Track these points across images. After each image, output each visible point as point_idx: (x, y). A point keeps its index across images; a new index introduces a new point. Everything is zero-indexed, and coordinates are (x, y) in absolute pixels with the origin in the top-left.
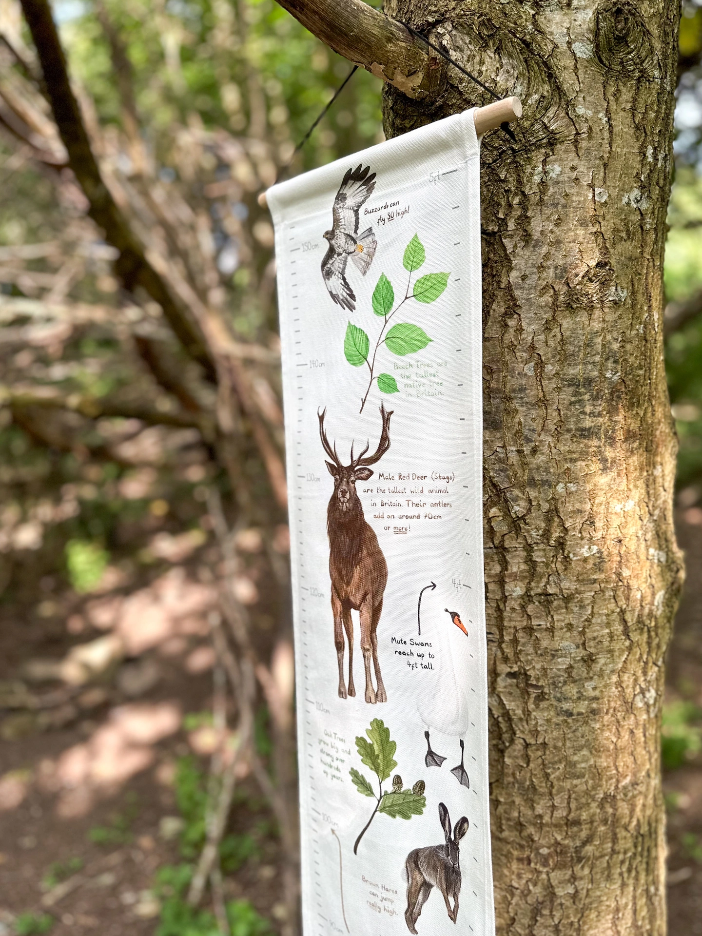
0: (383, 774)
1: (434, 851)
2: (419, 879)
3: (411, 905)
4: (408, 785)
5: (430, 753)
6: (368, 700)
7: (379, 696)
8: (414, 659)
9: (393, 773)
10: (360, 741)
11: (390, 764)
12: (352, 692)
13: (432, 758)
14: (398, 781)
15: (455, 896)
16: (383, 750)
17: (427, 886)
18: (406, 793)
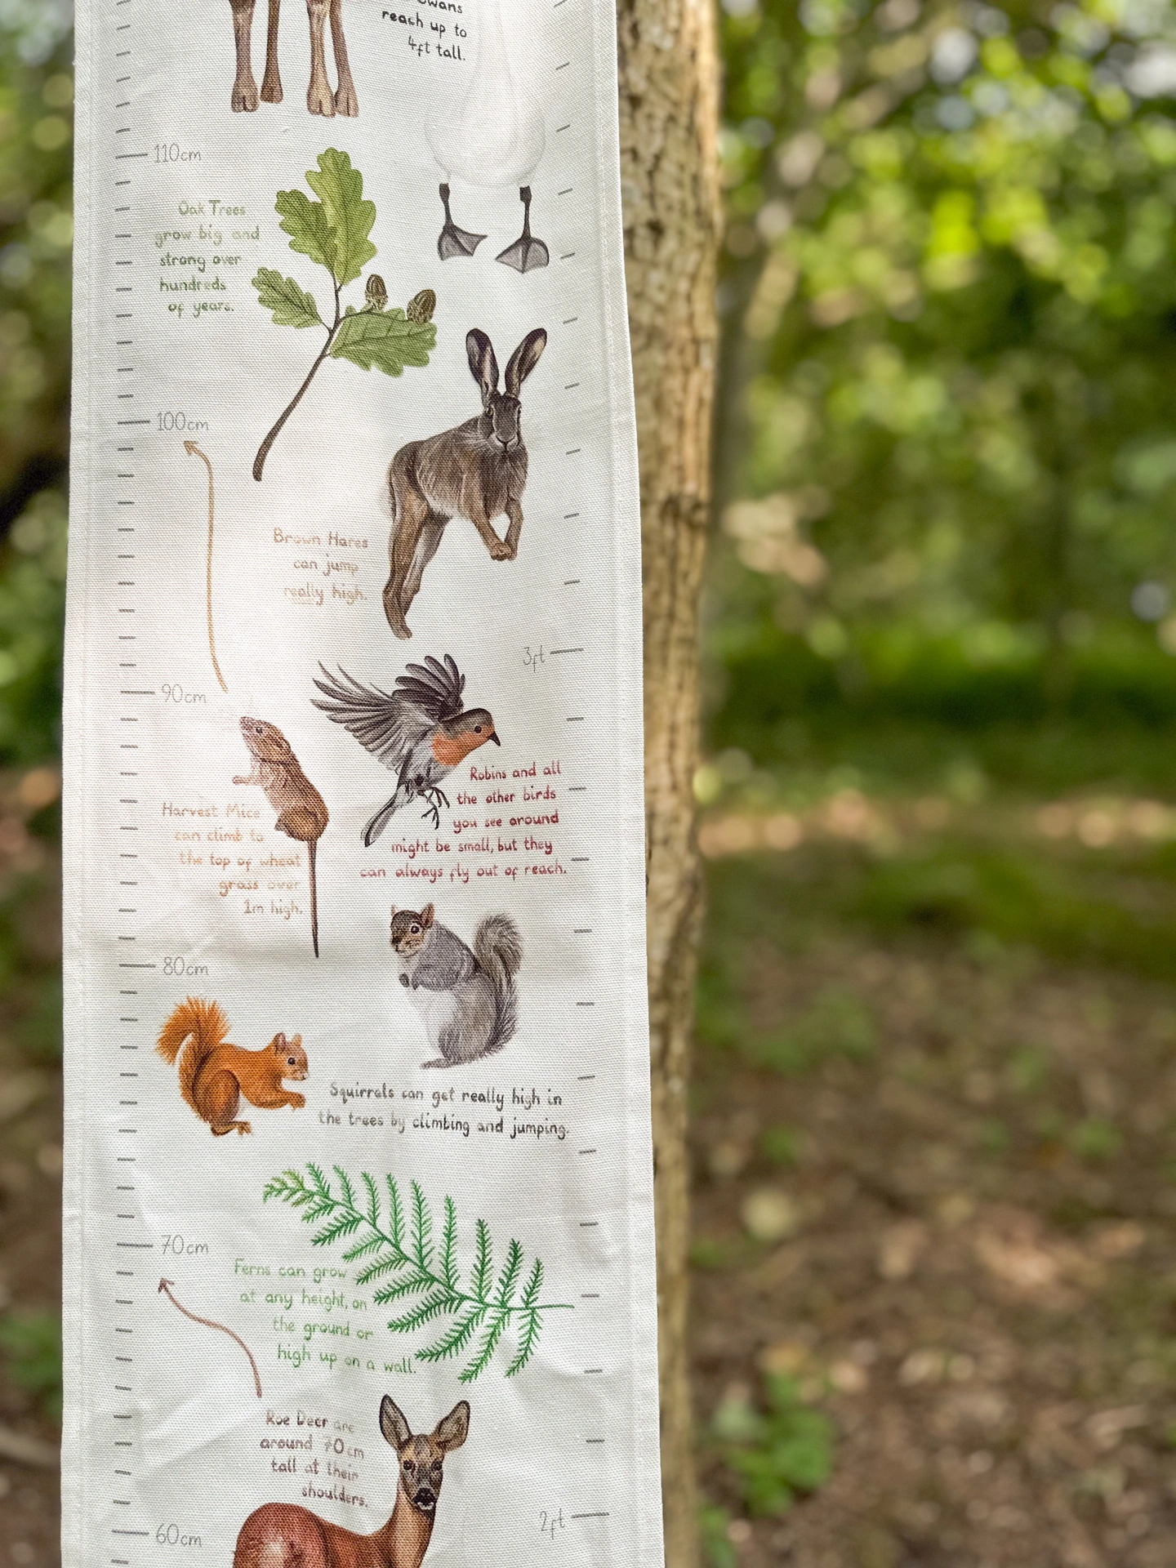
0: (341, 267)
1: (452, 441)
2: (418, 510)
3: (399, 569)
4: (398, 299)
5: (450, 230)
6: (315, 108)
7: (342, 102)
8: (423, 35)
9: (368, 269)
10: (290, 203)
11: (361, 249)
12: (272, 91)
13: (454, 240)
14: (377, 287)
15: (512, 506)
16: (347, 220)
17: (435, 522)
18: (393, 317)
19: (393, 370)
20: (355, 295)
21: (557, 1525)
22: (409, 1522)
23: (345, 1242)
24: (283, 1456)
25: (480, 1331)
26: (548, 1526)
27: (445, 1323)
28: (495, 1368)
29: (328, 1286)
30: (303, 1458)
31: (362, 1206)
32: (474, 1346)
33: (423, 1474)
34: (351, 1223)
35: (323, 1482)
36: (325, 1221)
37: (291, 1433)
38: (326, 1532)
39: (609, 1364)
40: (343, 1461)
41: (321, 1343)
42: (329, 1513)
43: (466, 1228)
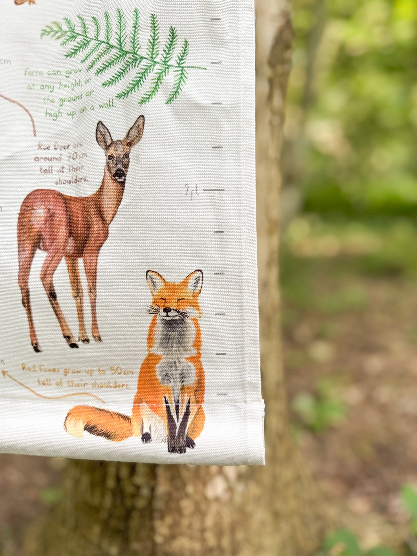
21: (194, 193)
22: (111, 188)
23: (82, 55)
24: (45, 165)
26: (189, 193)
28: (160, 98)
29: (73, 77)
30: (56, 165)
31: (91, 34)
32: (147, 85)
33: (119, 161)
34: (85, 44)
35: (67, 176)
36: (72, 44)
38: (66, 200)
39: (226, 100)
40: (76, 163)
41: (68, 107)
42: (69, 191)
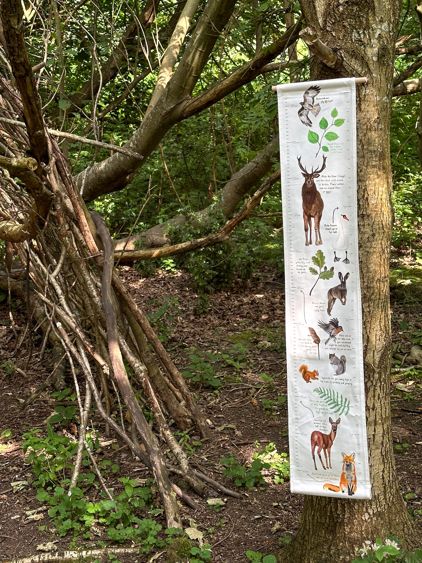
0: (320, 266)
1: (337, 288)
2: (332, 298)
3: (329, 306)
4: (328, 269)
5: (336, 258)
6: (317, 245)
7: (321, 243)
8: (331, 231)
9: (324, 266)
10: (314, 258)
11: (323, 263)
12: (311, 243)
13: (336, 259)
14: (326, 268)
15: (345, 298)
16: (321, 259)
17: (334, 299)
18: (328, 271)
19: (328, 279)
20: (323, 270)
21: (352, 435)
22: (333, 433)
23: (324, 398)
24: (317, 425)
25: (342, 409)
27: (337, 408)
28: (343, 414)
29: (322, 403)
30: (319, 425)
31: (326, 393)
32: (341, 411)
33: (335, 427)
34: (325, 395)
35: (322, 428)
36: (321, 395)
37: (318, 422)
38: (322, 434)
39: (359, 415)
40: (324, 426)
41: (321, 411)
43: (339, 396)
